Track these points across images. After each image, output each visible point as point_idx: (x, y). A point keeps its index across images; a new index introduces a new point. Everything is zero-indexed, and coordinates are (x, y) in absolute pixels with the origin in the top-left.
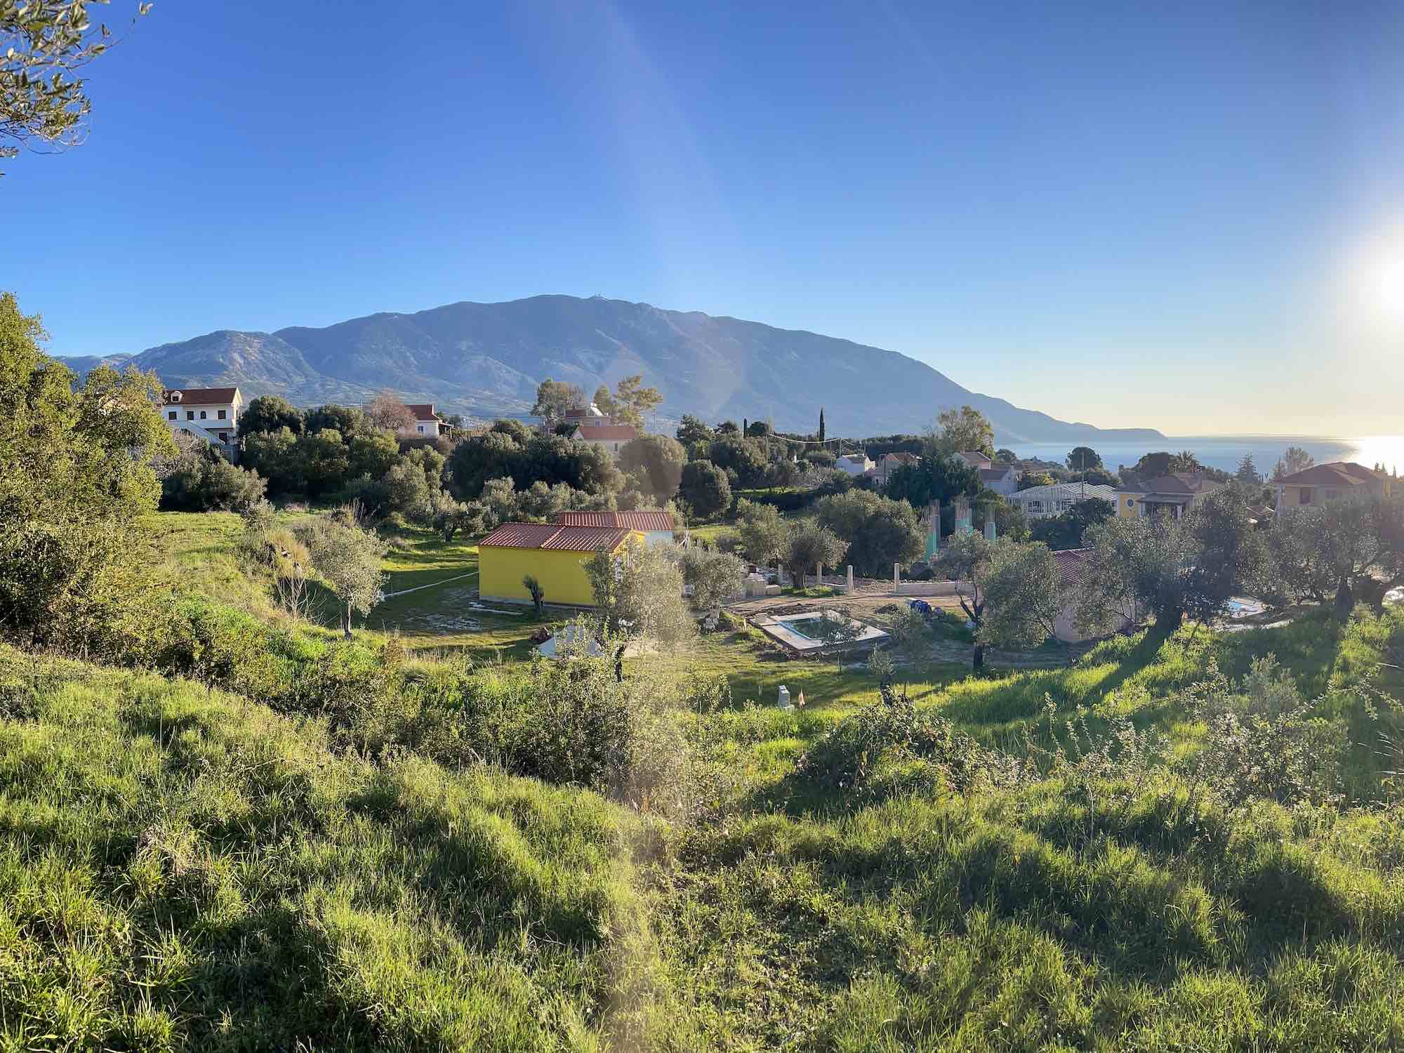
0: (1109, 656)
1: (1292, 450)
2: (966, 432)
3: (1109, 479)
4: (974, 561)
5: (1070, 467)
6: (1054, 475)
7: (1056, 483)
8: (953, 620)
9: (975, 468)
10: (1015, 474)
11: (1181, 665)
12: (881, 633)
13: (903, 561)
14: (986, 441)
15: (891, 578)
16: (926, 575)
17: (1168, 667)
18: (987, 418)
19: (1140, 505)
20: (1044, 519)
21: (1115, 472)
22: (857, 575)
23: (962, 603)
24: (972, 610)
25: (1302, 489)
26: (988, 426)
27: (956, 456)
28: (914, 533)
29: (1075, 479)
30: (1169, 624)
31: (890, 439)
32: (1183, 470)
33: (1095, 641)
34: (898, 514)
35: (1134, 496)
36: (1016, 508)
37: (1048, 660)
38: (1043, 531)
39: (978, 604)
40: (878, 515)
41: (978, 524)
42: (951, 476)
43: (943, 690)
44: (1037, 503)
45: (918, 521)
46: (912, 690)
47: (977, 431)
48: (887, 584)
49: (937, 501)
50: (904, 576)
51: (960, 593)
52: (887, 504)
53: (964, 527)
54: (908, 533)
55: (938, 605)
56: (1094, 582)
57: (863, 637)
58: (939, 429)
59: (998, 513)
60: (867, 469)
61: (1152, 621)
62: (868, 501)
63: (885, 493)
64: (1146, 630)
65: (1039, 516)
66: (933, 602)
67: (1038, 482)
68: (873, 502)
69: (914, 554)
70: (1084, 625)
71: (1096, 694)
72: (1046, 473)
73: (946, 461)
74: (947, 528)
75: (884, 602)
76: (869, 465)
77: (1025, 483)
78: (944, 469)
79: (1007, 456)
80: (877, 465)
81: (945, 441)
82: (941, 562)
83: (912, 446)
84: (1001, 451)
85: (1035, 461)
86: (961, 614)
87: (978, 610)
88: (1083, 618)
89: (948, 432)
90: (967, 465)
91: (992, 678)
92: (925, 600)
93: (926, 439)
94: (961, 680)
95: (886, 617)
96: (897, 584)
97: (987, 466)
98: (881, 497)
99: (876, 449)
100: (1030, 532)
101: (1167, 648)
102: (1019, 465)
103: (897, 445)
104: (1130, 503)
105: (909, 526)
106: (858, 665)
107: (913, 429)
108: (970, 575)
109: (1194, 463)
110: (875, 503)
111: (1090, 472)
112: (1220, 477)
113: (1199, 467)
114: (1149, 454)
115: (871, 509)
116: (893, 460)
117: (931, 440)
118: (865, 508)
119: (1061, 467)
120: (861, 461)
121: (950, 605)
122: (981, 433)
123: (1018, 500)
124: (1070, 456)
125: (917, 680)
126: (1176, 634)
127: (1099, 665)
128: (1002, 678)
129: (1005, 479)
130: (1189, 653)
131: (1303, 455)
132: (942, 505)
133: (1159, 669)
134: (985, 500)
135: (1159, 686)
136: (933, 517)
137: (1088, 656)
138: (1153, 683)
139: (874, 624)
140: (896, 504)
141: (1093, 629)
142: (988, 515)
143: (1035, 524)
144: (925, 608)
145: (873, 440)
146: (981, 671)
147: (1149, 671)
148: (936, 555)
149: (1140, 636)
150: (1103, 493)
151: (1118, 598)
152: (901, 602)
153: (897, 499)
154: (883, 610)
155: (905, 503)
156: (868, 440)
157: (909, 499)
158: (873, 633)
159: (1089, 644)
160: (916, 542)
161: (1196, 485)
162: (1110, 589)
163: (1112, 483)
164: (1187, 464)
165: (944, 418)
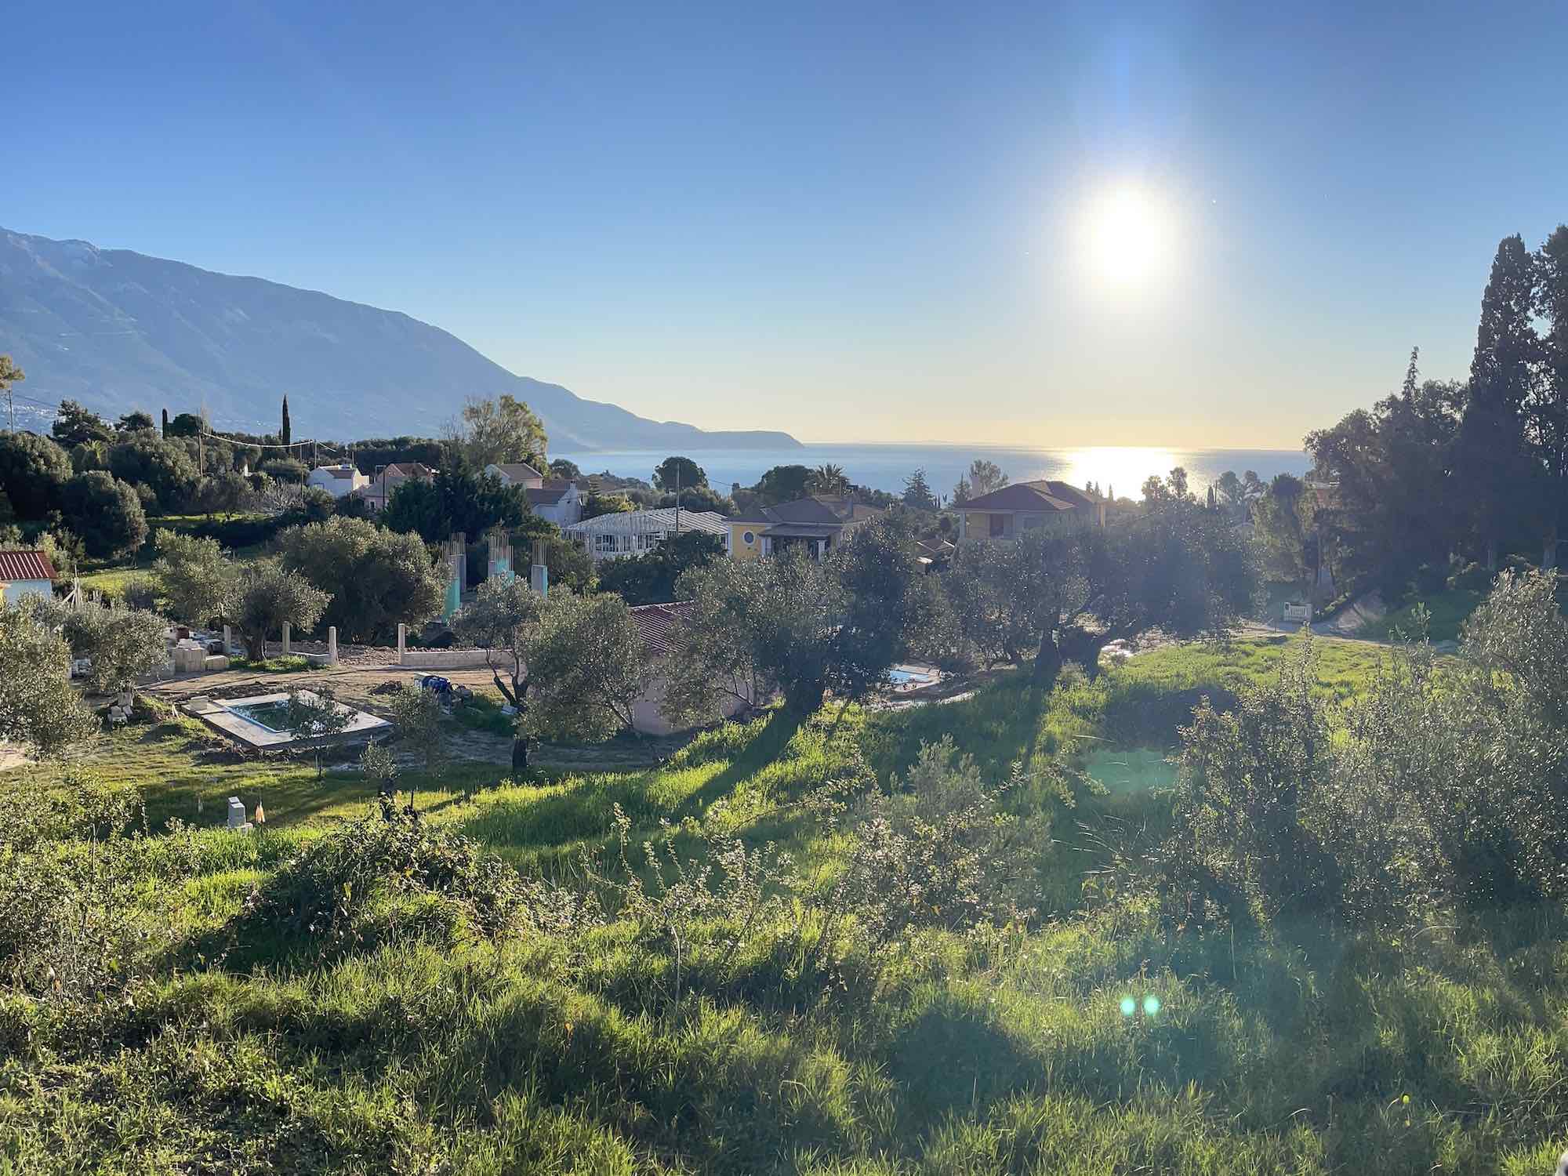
0: (713, 752)
1: (979, 464)
2: (507, 434)
3: (716, 502)
4: (515, 620)
5: (659, 486)
6: (635, 498)
7: (637, 509)
8: (481, 702)
9: (519, 486)
10: (577, 496)
11: (822, 759)
12: (381, 722)
13: (410, 621)
14: (535, 447)
15: (394, 645)
16: (444, 640)
17: (803, 763)
18: (535, 412)
19: (763, 540)
20: (618, 560)
21: (726, 494)
22: (342, 640)
23: (497, 680)
24: (511, 690)
25: (991, 515)
26: (539, 426)
27: (491, 470)
28: (428, 580)
29: (666, 504)
30: (804, 705)
31: (391, 443)
32: (826, 491)
33: (693, 733)
34: (404, 552)
35: (755, 528)
36: (578, 545)
37: (623, 760)
38: (619, 577)
39: (520, 681)
40: (374, 553)
41: (521, 568)
42: (483, 498)
43: (467, 800)
44: (609, 539)
45: (434, 563)
46: (423, 799)
47: (522, 432)
48: (387, 653)
49: (462, 535)
50: (412, 641)
51: (495, 666)
52: (385, 538)
53: (501, 571)
54: (418, 580)
55: (461, 683)
56: (693, 649)
57: (352, 728)
58: (466, 431)
59: (552, 552)
60: (356, 487)
61: (779, 702)
62: (359, 533)
63: (384, 522)
64: (771, 715)
65: (612, 556)
66: (455, 679)
67: (612, 508)
68: (366, 535)
69: (427, 610)
70: (676, 710)
71: (694, 804)
72: (622, 494)
73: (476, 476)
74: (475, 574)
75: (382, 679)
76: (359, 481)
77: (592, 509)
78: (472, 487)
79: (565, 470)
80: (371, 481)
81: (474, 446)
82: (464, 621)
83: (426, 453)
84: (557, 463)
85: (607, 479)
86: (495, 694)
87: (520, 689)
88: (676, 702)
89: (480, 434)
90: (506, 482)
91: (539, 784)
92: (442, 675)
93: (446, 444)
94: (494, 786)
95: (385, 701)
96: (401, 652)
97: (536, 484)
98: (378, 528)
99: (370, 458)
100: (597, 580)
101: (801, 738)
102: (583, 483)
103: (403, 452)
104: (749, 538)
105: (419, 570)
106: (345, 766)
107: (427, 430)
108: (509, 641)
109: (843, 481)
110: (369, 537)
111: (689, 493)
112: (879, 501)
113: (849, 487)
114: (777, 469)
115: (363, 545)
116: (397, 475)
117: (454, 446)
118: (354, 543)
119: (645, 486)
120: (348, 475)
121: (479, 683)
122: (529, 435)
123: (581, 534)
124: (659, 471)
125: (432, 786)
126: (815, 719)
127: (698, 765)
128: (553, 783)
129: (562, 503)
130: (834, 743)
131: (994, 471)
132: (469, 541)
133: (789, 767)
134: (533, 534)
135: (791, 789)
136: (455, 557)
137: (682, 753)
138: (781, 785)
139: (368, 709)
140: (401, 538)
141: (691, 716)
142: (537, 553)
143: (605, 568)
144: (443, 687)
145: (365, 444)
146: (522, 774)
147: (774, 770)
148: (459, 612)
149: (762, 724)
150: (708, 523)
151: (729, 672)
152: (406, 679)
153: (402, 532)
154: (381, 690)
155: (415, 537)
156: (358, 445)
157: (420, 532)
158: (366, 721)
159: (685, 736)
160: (430, 592)
161: (845, 512)
162: (717, 659)
163: (722, 509)
164: (832, 481)
165: (474, 413)
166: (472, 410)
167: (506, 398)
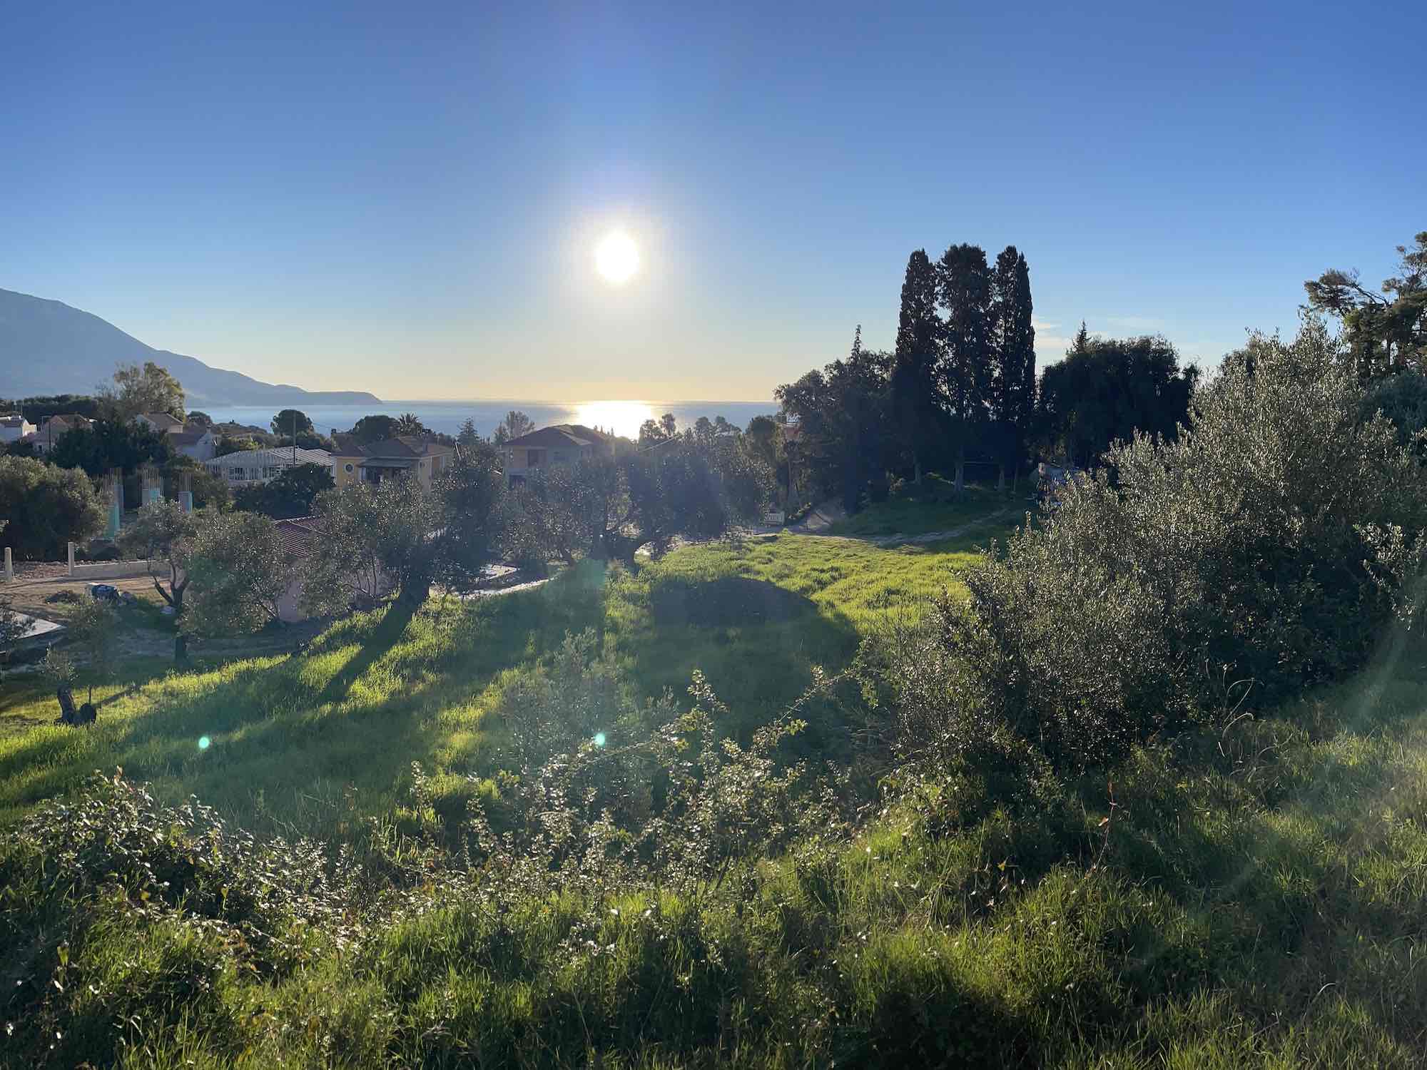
1: (511, 414)
2: (151, 392)
3: (322, 442)
4: (171, 536)
5: (275, 431)
6: (257, 440)
7: (262, 447)
8: (143, 604)
9: (165, 431)
10: (213, 439)
11: (434, 641)
12: (57, 626)
13: (77, 539)
14: (175, 402)
15: (64, 559)
16: (108, 553)
17: (420, 644)
18: (172, 375)
19: (360, 470)
20: (250, 486)
21: (327, 435)
22: (17, 558)
23: (157, 586)
24: (169, 592)
25: (529, 451)
26: (178, 386)
27: (140, 418)
28: (92, 505)
29: (283, 444)
30: (413, 599)
31: (54, 400)
32: (406, 433)
34: (71, 484)
35: (352, 461)
36: (216, 476)
37: (266, 645)
38: (251, 499)
39: (177, 586)
40: (43, 484)
41: (169, 494)
42: (134, 440)
44: (240, 470)
45: (97, 491)
46: (98, 693)
47: (164, 391)
48: (58, 567)
49: (119, 469)
50: (80, 556)
51: (155, 574)
52: (54, 473)
53: (153, 498)
54: (84, 506)
55: (126, 589)
56: (325, 555)
58: (117, 389)
59: (194, 481)
60: (25, 433)
61: (395, 595)
62: (29, 469)
63: (51, 460)
64: (390, 605)
65: (245, 483)
66: (121, 586)
67: (241, 447)
68: (37, 471)
69: (92, 531)
70: (311, 604)
72: (248, 437)
73: (128, 423)
74: (132, 502)
75: (55, 589)
76: (28, 429)
77: (226, 448)
78: (126, 432)
79: (200, 420)
80: (38, 429)
81: (125, 401)
82: (128, 539)
83: (85, 407)
84: (193, 414)
85: (233, 427)
86: (155, 597)
87: (178, 592)
88: (312, 596)
89: (128, 392)
90: (153, 427)
92: (109, 583)
93: (100, 399)
95: (59, 607)
96: (71, 565)
97: (178, 430)
98: (47, 465)
99: (37, 410)
100: (233, 502)
101: (415, 624)
102: (216, 429)
103: (64, 406)
104: (349, 468)
105: (84, 497)
107: (84, 388)
108: (166, 552)
109: (418, 426)
111: (301, 436)
112: (447, 442)
113: (424, 430)
114: (366, 418)
115: (34, 479)
116: (60, 424)
117: (107, 402)
118: (26, 478)
119: (263, 431)
120: (19, 424)
121: (141, 587)
122: (169, 393)
123: (216, 467)
124: (276, 419)
126: (425, 607)
127: (336, 649)
128: (211, 670)
129: (200, 443)
130: (441, 627)
132: (124, 474)
133: (409, 647)
134: (178, 467)
135: (413, 666)
136: (114, 490)
139: (44, 616)
140: (67, 472)
141: (323, 608)
142: (183, 483)
143: (238, 492)
144: (111, 593)
145: (32, 400)
146: (184, 664)
147: (397, 651)
148: (120, 532)
149: (381, 613)
150: (319, 457)
151: (354, 571)
152: (78, 588)
153: (68, 467)
154: (54, 598)
155: (79, 471)
156: (26, 401)
157: (83, 467)
158: (44, 626)
160: (94, 515)
161: (421, 449)
162: (345, 561)
163: (327, 447)
164: (411, 426)
165: (123, 376)
166: (122, 373)
167: (149, 365)
